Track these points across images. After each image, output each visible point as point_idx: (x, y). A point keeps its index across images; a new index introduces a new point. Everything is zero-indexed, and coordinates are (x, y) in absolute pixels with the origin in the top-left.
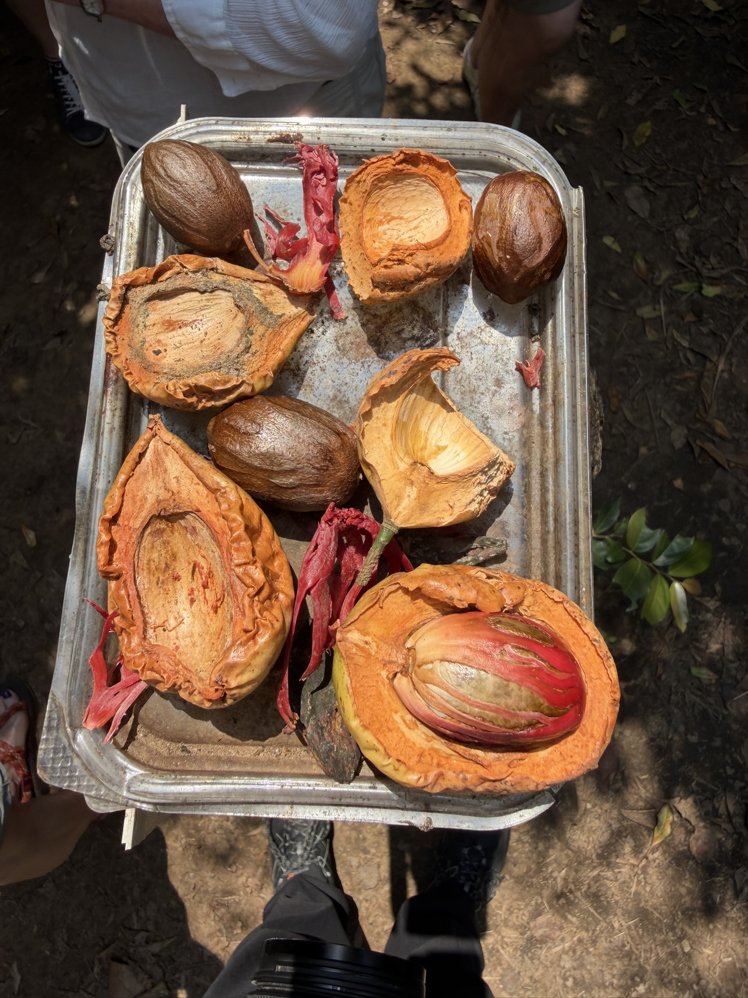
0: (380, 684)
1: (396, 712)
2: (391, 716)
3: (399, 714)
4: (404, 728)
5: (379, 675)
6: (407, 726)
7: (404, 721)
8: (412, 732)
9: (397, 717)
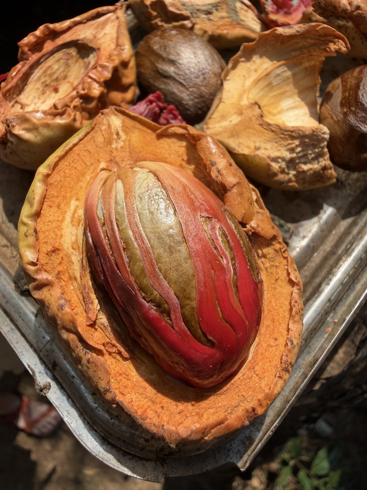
0: (92, 168)
1: (77, 199)
2: (71, 197)
3: (77, 203)
4: (68, 216)
5: (99, 161)
6: (73, 217)
7: (75, 211)
8: (70, 226)
9: (74, 203)
